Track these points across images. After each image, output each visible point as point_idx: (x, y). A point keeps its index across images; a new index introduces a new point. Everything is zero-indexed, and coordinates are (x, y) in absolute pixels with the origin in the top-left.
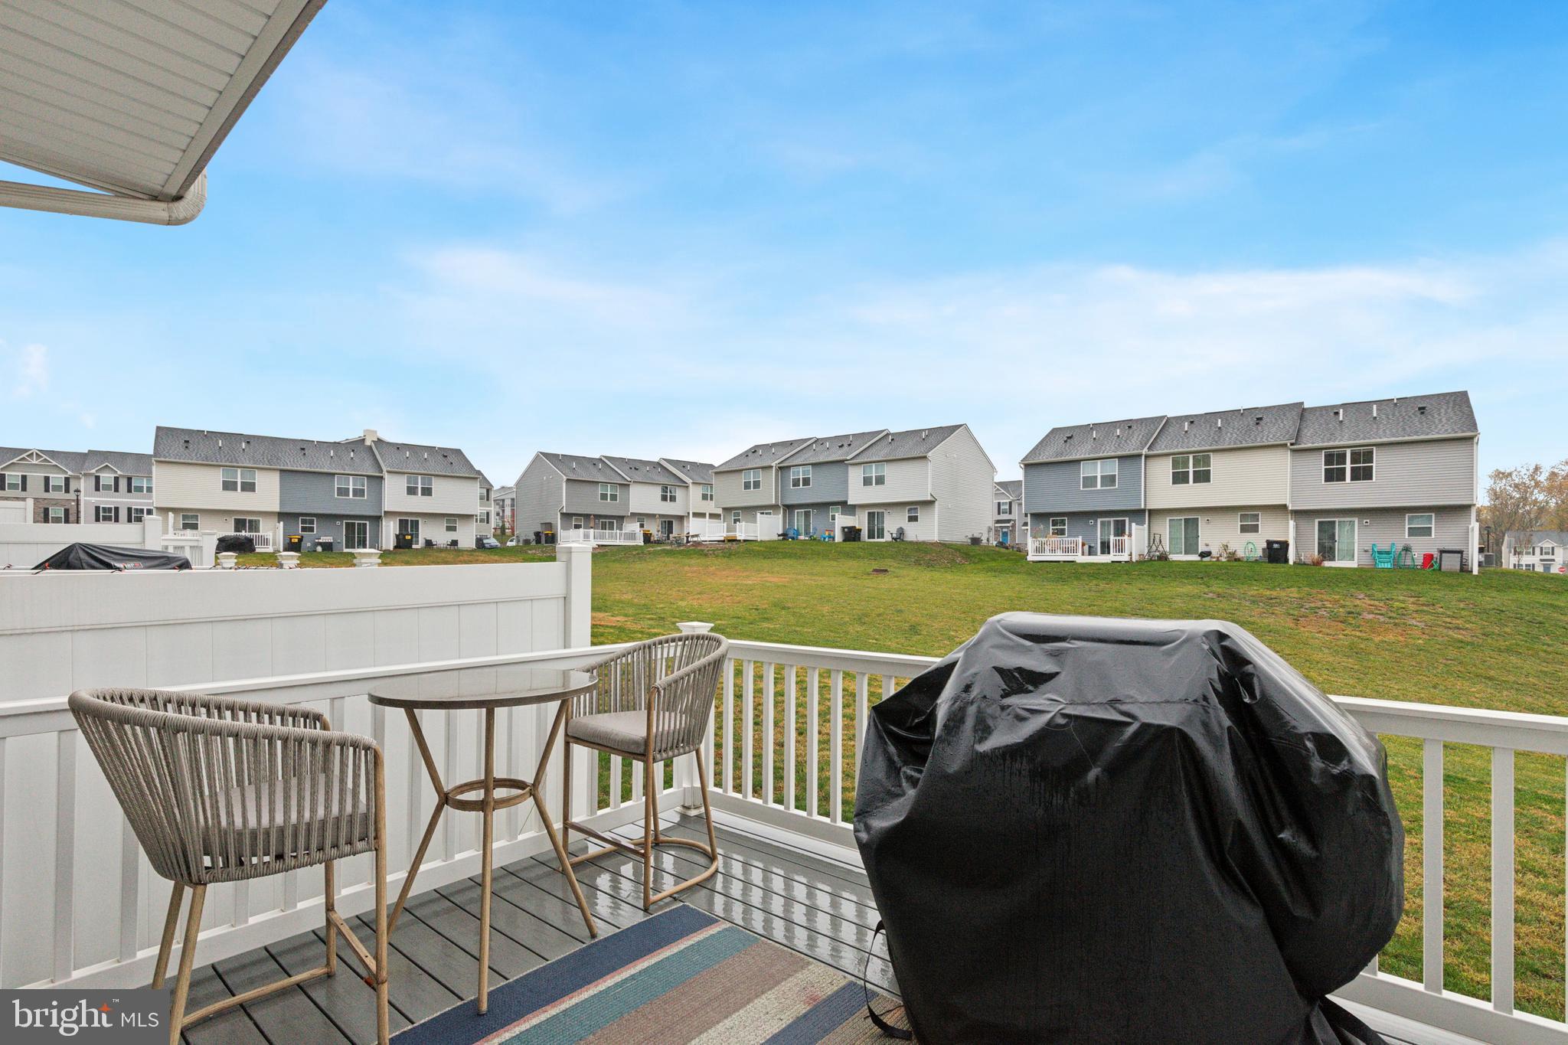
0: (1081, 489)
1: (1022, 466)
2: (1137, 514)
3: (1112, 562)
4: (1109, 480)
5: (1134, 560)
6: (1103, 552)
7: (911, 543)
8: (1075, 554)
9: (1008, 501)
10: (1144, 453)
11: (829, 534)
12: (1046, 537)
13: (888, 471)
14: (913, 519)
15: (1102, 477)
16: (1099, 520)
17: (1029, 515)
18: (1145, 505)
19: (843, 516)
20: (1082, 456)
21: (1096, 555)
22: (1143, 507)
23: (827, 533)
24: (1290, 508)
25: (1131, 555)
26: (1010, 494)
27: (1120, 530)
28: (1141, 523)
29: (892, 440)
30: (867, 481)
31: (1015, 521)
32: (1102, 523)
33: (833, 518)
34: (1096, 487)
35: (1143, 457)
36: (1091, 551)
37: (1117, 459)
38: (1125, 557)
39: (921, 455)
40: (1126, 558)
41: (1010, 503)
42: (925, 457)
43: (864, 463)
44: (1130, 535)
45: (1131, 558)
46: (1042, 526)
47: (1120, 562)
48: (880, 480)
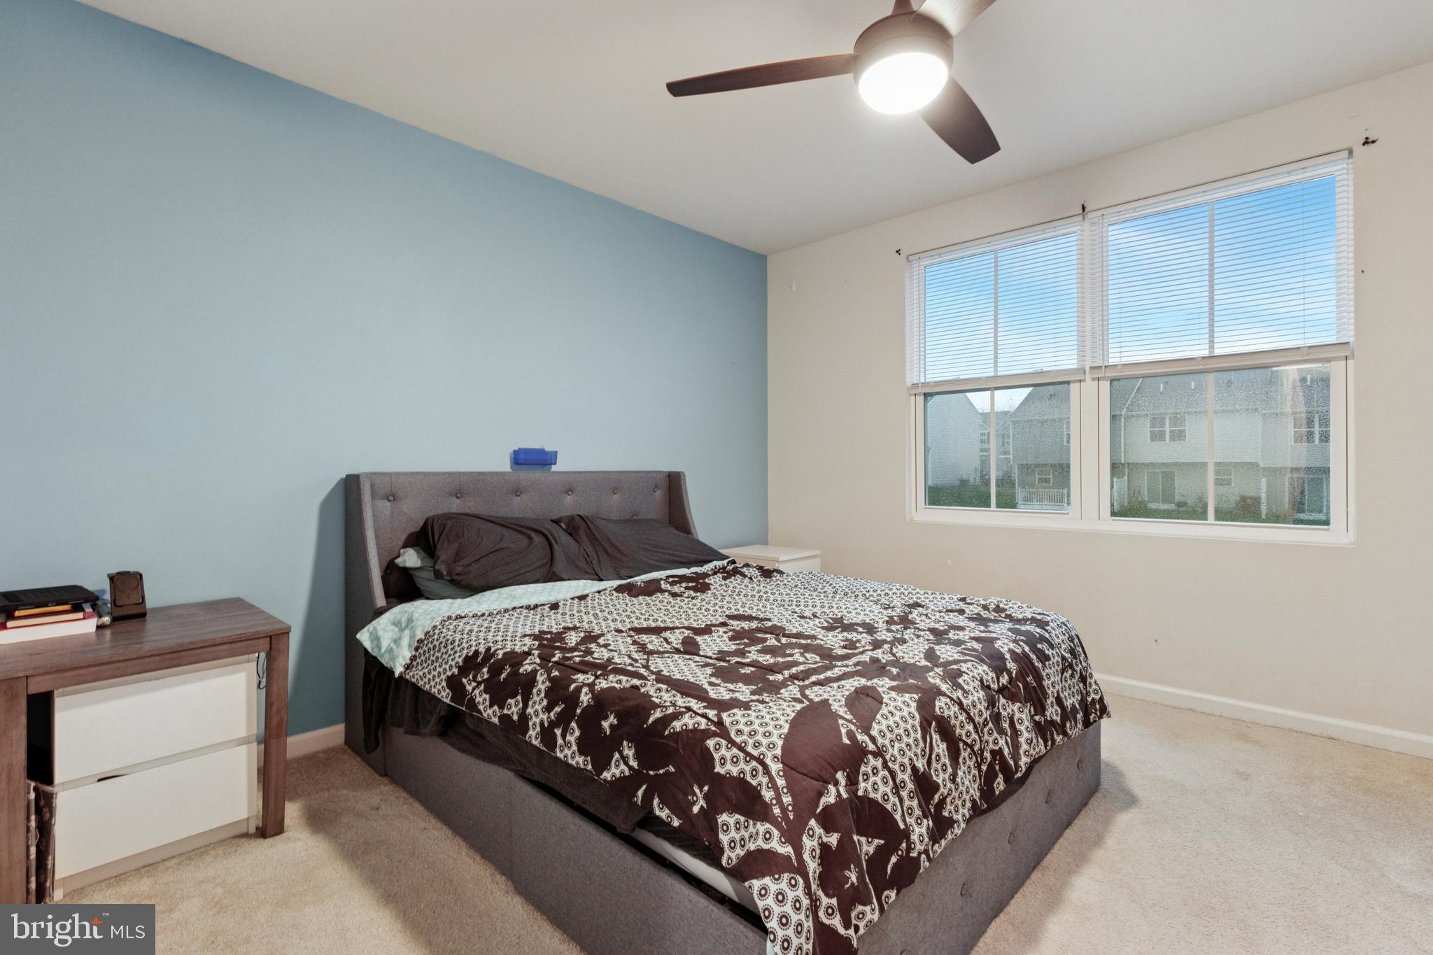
0: (1065, 444)
8: (1061, 503)
10: (1123, 414)
12: (1033, 487)
17: (1016, 466)
18: (1126, 460)
22: (1124, 462)
24: (1262, 466)
28: (1121, 476)
35: (1123, 417)
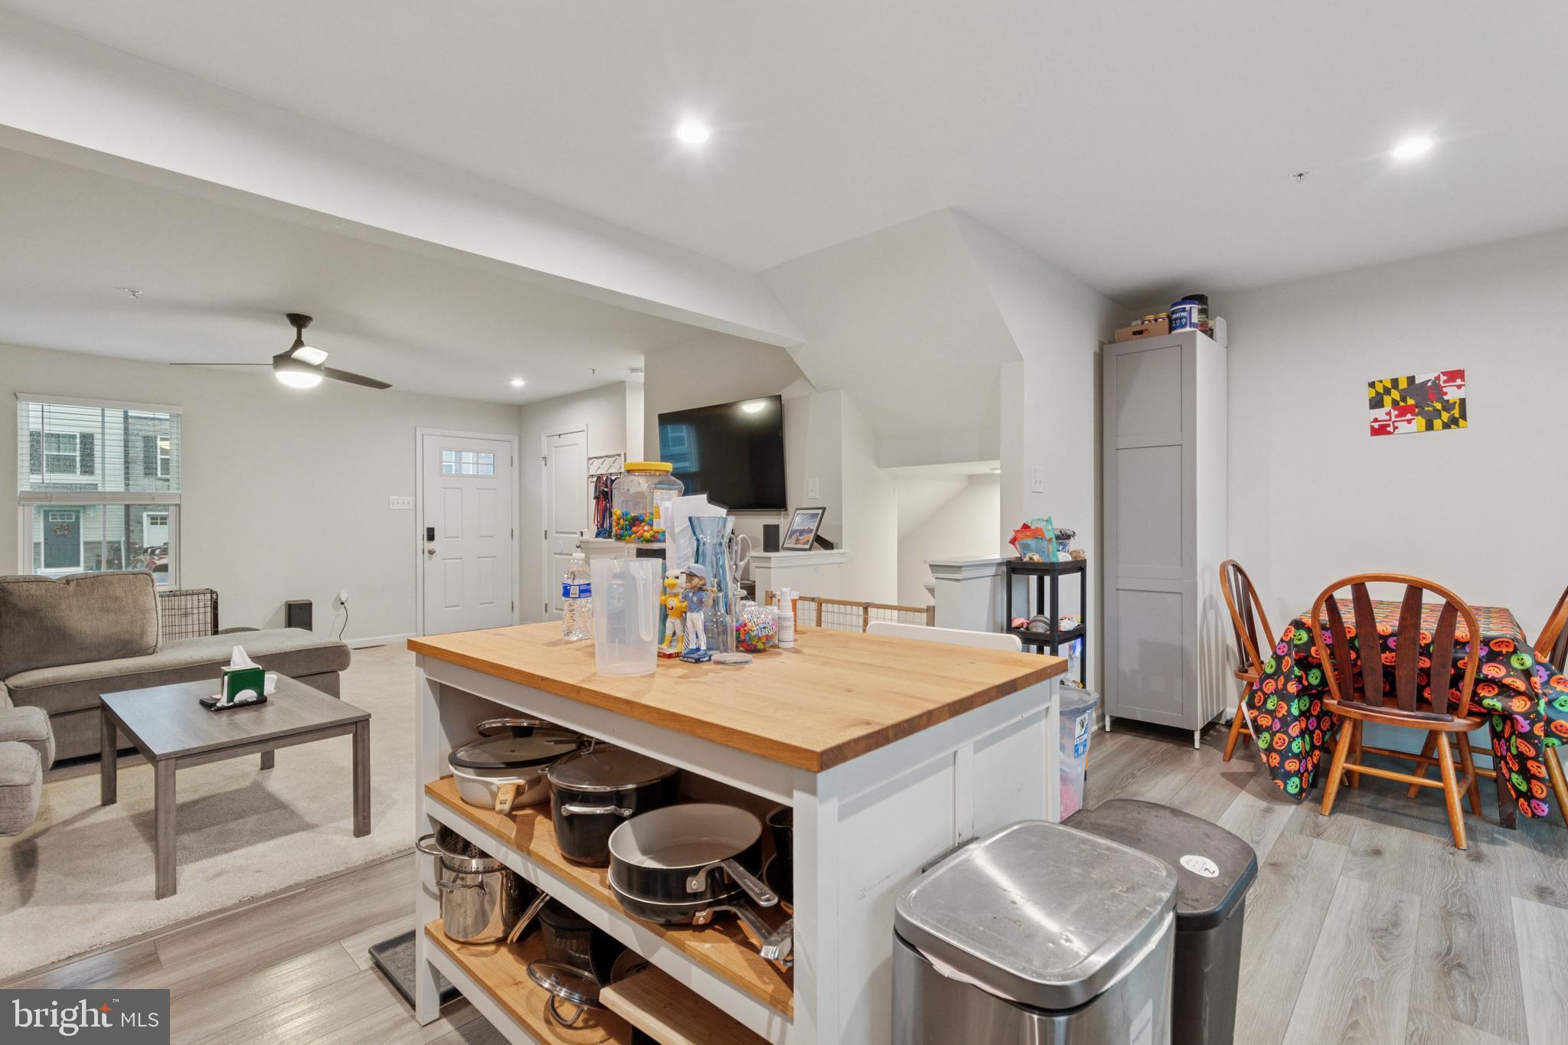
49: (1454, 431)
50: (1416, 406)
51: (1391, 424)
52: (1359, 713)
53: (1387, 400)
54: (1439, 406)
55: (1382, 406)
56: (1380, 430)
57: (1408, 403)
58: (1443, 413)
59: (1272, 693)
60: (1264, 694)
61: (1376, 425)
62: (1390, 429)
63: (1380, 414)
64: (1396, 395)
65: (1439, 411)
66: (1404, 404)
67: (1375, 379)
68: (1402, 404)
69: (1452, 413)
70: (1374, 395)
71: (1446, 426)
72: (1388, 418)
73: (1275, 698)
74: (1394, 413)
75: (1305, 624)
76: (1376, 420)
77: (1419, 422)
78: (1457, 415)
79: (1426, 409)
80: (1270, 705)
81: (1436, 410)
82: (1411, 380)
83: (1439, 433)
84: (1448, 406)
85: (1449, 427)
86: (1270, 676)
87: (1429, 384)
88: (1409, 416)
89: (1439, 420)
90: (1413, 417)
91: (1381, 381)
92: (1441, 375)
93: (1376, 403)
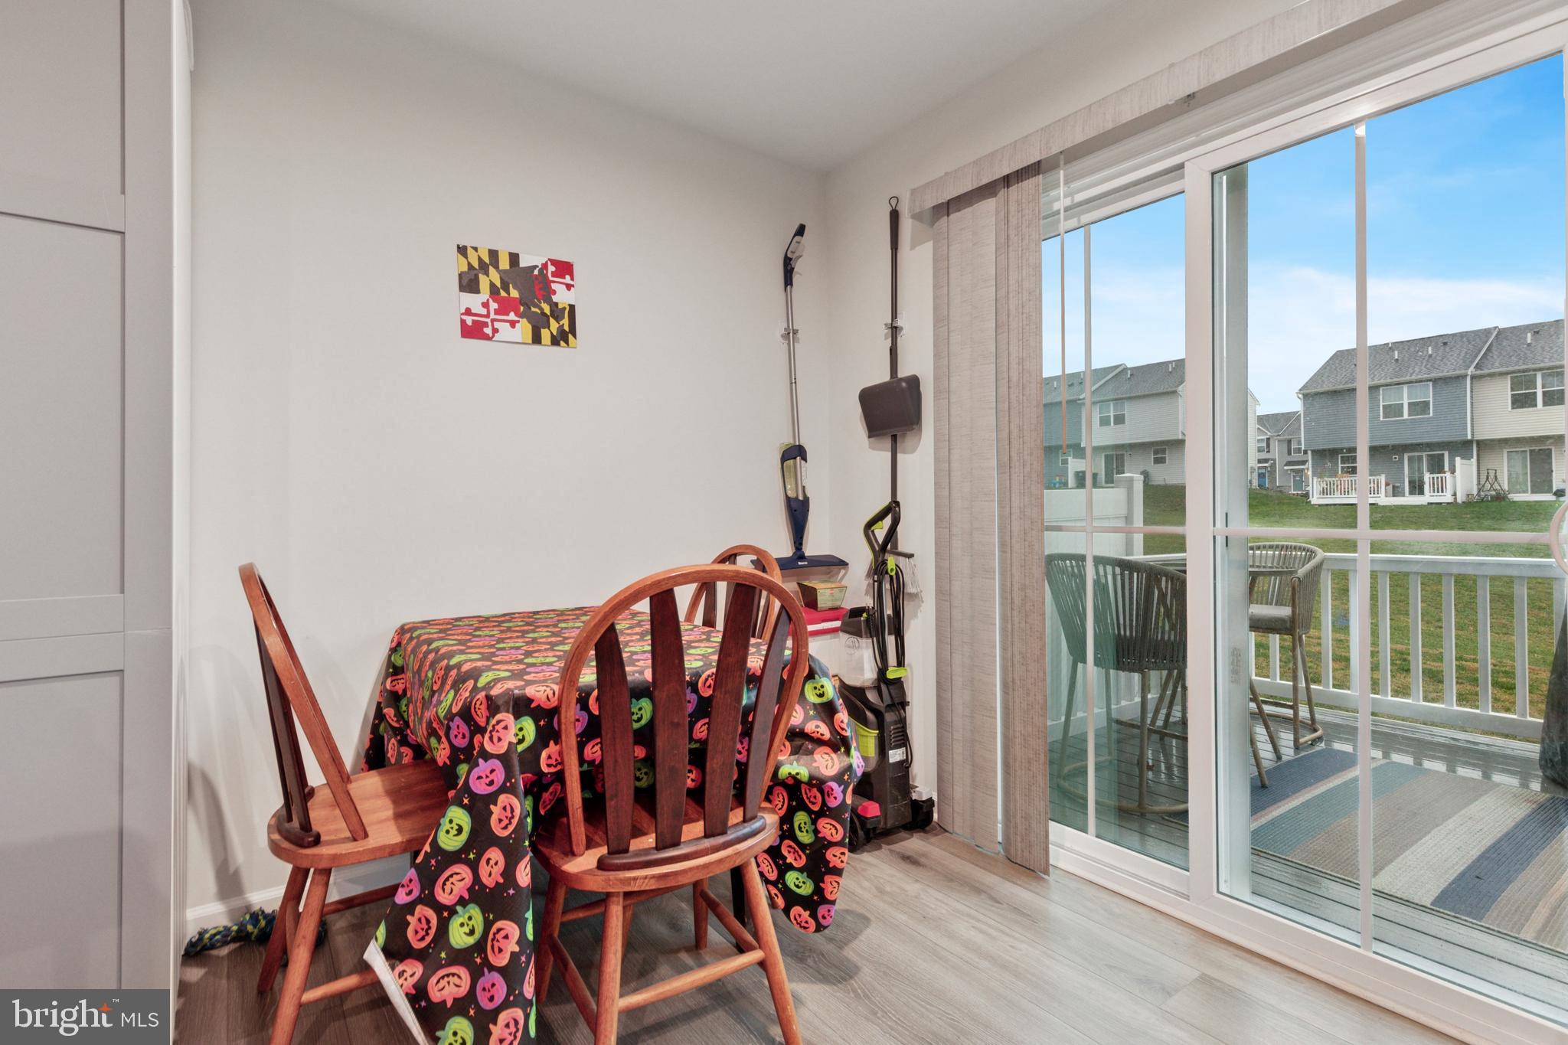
0: (1381, 419)
1: (1300, 396)
2: (1463, 447)
3: (1428, 503)
4: (1419, 407)
5: (1459, 500)
6: (1412, 493)
7: (1157, 486)
8: (1376, 495)
9: (1265, 437)
10: (1469, 373)
11: (1060, 480)
12: (1336, 476)
13: (1128, 409)
14: (1159, 461)
15: (1409, 404)
16: (1406, 456)
17: (1310, 453)
18: (1473, 435)
19: (1075, 460)
20: (1382, 381)
21: (1404, 496)
22: (1469, 437)
23: (1058, 479)
25: (1455, 495)
26: (1268, 429)
27: (1437, 466)
28: (1467, 456)
29: (1131, 375)
30: (1104, 422)
31: (1274, 460)
32: (1410, 459)
33: (1065, 462)
34: (1403, 416)
35: (1469, 379)
36: (1396, 492)
37: (1431, 384)
38: (1447, 498)
39: (1169, 390)
40: (1450, 499)
41: (1268, 439)
42: (1174, 392)
43: (1099, 402)
44: (1453, 471)
45: (1455, 499)
46: (1329, 464)
47: (1441, 503)
48: (1120, 420)
49: (561, 351)
50: (521, 302)
51: (490, 324)
52: (653, 877)
53: (484, 282)
54: (547, 309)
55: (477, 291)
56: (473, 330)
57: (512, 295)
58: (552, 321)
59: (462, 902)
60: (439, 908)
61: (469, 320)
62: (488, 331)
63: (473, 302)
64: (495, 277)
65: (547, 317)
66: (506, 295)
67: (468, 244)
68: (503, 294)
69: (561, 323)
70: (465, 268)
71: (555, 342)
72: (484, 311)
73: (475, 911)
74: (494, 306)
75: (531, 701)
76: (468, 312)
77: (524, 328)
78: (566, 328)
79: (533, 309)
80: (459, 937)
81: (543, 314)
82: (514, 258)
83: (547, 352)
84: (556, 312)
85: (558, 344)
86: (456, 857)
87: (536, 272)
88: (512, 316)
89: (547, 330)
90: (516, 319)
91: (476, 249)
92: (549, 263)
93: (469, 284)
